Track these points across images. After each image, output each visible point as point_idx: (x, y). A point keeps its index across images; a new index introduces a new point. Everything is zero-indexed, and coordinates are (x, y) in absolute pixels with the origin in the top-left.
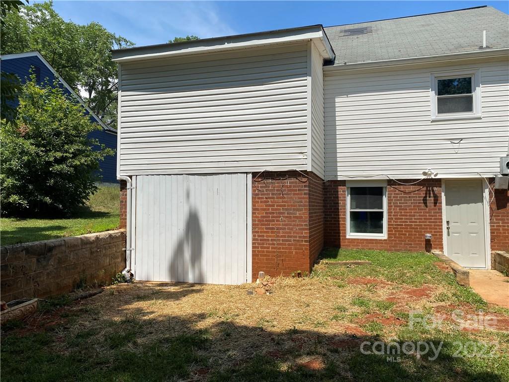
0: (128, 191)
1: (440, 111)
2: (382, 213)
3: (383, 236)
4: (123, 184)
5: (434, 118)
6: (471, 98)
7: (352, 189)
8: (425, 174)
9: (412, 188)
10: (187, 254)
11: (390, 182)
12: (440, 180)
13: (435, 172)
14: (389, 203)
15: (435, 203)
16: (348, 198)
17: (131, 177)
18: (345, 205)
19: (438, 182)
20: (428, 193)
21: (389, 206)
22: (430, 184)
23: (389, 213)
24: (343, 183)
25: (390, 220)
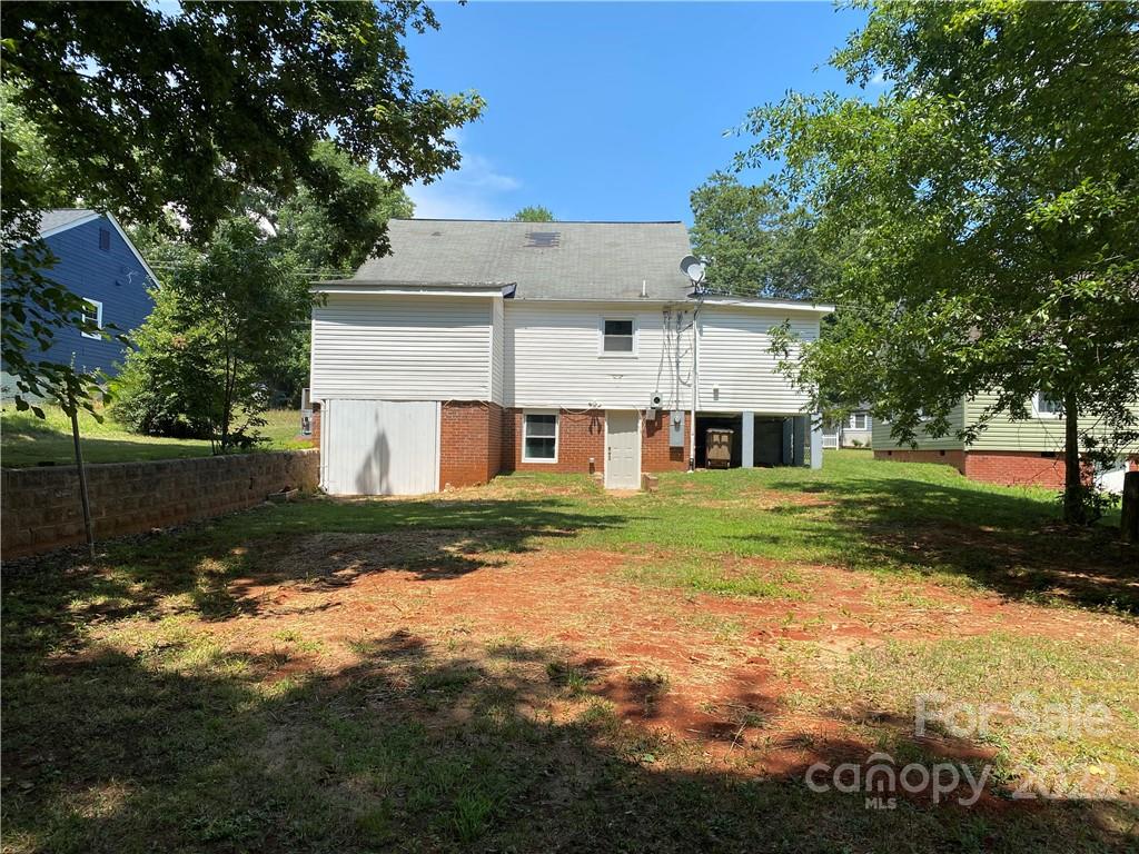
0: (322, 414)
1: (607, 348)
2: (554, 439)
3: (554, 460)
4: (316, 407)
5: (600, 355)
6: (631, 339)
7: (528, 416)
8: (590, 405)
9: (581, 417)
10: (376, 471)
11: (562, 411)
12: (603, 411)
13: (599, 403)
14: (560, 431)
15: (599, 431)
16: (525, 425)
17: (324, 400)
18: (521, 431)
19: (602, 412)
20: (593, 421)
21: (561, 433)
22: (596, 414)
23: (560, 439)
24: (520, 410)
25: (560, 445)
